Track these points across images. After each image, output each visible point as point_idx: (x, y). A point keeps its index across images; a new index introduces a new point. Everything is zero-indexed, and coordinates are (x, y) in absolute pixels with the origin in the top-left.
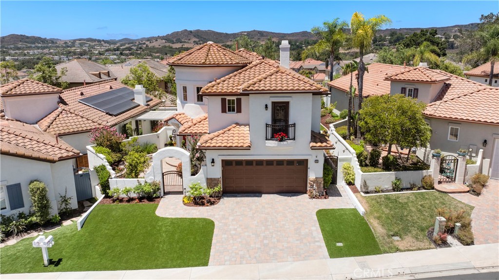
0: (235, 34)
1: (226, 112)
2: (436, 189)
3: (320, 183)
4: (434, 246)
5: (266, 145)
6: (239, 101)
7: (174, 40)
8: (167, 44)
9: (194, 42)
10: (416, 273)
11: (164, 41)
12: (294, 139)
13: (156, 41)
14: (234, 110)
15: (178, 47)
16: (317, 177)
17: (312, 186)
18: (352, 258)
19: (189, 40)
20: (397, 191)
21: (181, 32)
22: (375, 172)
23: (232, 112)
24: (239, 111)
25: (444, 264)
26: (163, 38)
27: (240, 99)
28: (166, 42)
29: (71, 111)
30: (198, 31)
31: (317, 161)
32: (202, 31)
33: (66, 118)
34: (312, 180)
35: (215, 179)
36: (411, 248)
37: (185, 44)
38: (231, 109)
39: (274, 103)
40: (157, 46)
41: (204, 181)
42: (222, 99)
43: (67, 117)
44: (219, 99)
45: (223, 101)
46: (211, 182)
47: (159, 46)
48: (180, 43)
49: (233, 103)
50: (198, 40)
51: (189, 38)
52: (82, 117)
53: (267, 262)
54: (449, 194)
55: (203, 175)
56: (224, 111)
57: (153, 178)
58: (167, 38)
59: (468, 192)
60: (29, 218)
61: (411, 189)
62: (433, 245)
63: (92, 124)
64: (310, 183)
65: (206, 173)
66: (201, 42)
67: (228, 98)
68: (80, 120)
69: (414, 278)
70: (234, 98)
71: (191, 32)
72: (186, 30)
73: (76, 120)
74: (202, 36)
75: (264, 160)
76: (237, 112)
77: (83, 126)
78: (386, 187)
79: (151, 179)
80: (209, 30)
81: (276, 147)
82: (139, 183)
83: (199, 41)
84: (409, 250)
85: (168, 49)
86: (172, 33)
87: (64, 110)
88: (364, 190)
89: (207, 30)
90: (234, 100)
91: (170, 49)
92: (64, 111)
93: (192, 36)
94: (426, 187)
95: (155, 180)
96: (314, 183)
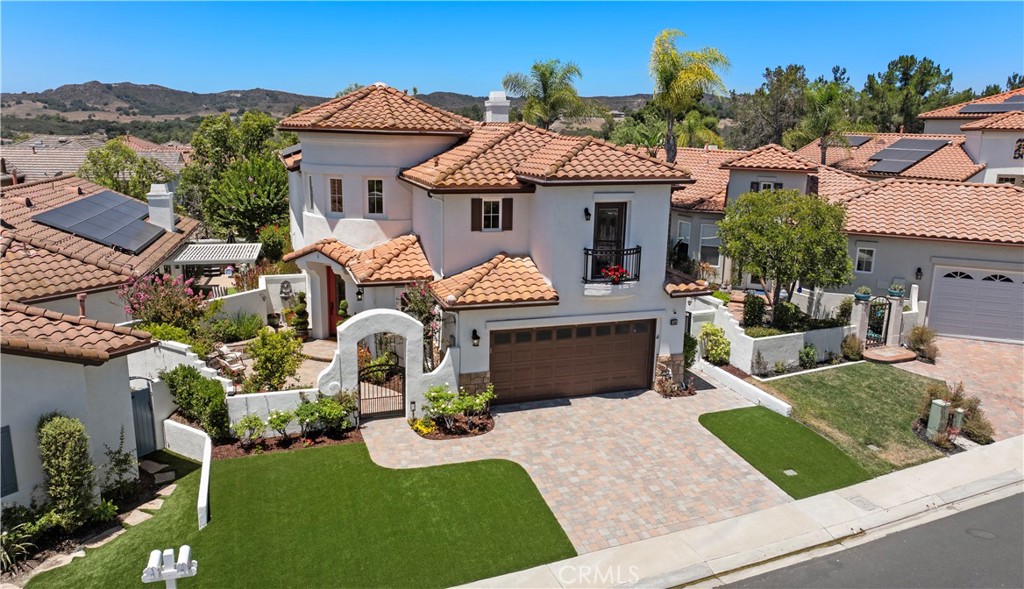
0: (215, 95)
1: (481, 230)
2: (867, 359)
3: (679, 365)
4: (941, 454)
5: (586, 293)
6: (508, 203)
7: (68, 104)
8: (53, 113)
9: (119, 109)
10: (952, 503)
11: (40, 105)
12: (637, 277)
13: (19, 103)
14: (496, 225)
15: (80, 120)
16: (673, 352)
17: (664, 371)
18: (832, 494)
19: (106, 104)
20: (810, 368)
21: (85, 85)
22: (770, 335)
23: (491, 229)
24: (508, 226)
25: (983, 480)
26: (35, 97)
27: (511, 200)
28: (45, 107)
29: (35, 242)
30: (126, 86)
31: (673, 322)
32: (136, 87)
33: (27, 261)
34: (664, 359)
35: (477, 375)
36: (910, 462)
37: (96, 113)
38: (491, 223)
39: (598, 205)
40: (23, 117)
41: (453, 379)
42: (473, 200)
43: (28, 256)
44: (466, 201)
45: (476, 204)
46: (468, 383)
47: (28, 115)
48: (84, 110)
49: (496, 210)
50: (127, 105)
51: (105, 101)
52: (69, 257)
53: (690, 527)
54: (894, 365)
55: (452, 369)
56: (476, 227)
57: (338, 384)
58: (47, 98)
59: (914, 359)
60: (38, 519)
61: (828, 362)
62: (939, 453)
63: (98, 274)
64: (660, 367)
65: (457, 362)
66: (136, 111)
67: (486, 198)
68: (66, 263)
69: (957, 512)
70: (499, 198)
71: (109, 87)
72: (96, 83)
73: (55, 265)
74: (138, 98)
75: (573, 326)
76: (504, 229)
77: (78, 277)
78: (791, 361)
79: (332, 389)
80: (152, 85)
81: (608, 296)
82: (303, 399)
83: (131, 108)
84: (909, 465)
85: (54, 122)
86: (62, 88)
87: (14, 239)
88: (757, 371)
89: (148, 84)
90: (496, 204)
91: (61, 124)
92: (14, 243)
93: (112, 97)
94: (852, 357)
95: (343, 390)
96: (668, 366)
